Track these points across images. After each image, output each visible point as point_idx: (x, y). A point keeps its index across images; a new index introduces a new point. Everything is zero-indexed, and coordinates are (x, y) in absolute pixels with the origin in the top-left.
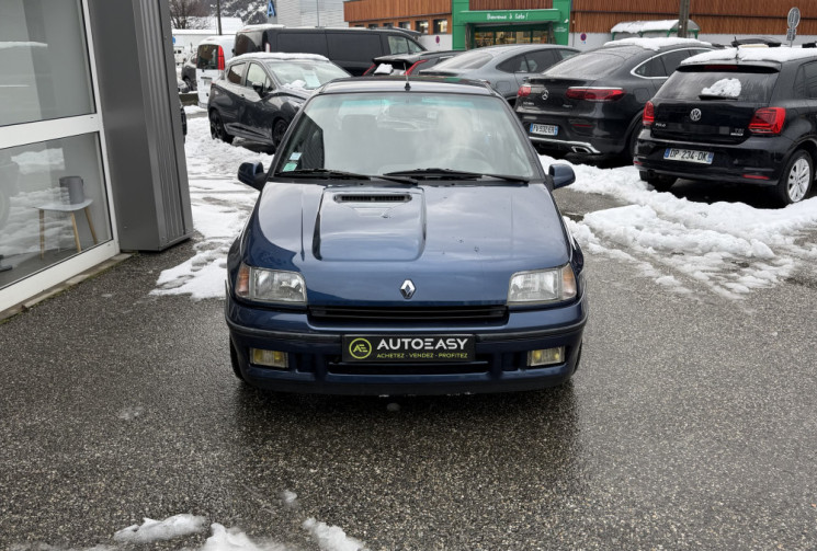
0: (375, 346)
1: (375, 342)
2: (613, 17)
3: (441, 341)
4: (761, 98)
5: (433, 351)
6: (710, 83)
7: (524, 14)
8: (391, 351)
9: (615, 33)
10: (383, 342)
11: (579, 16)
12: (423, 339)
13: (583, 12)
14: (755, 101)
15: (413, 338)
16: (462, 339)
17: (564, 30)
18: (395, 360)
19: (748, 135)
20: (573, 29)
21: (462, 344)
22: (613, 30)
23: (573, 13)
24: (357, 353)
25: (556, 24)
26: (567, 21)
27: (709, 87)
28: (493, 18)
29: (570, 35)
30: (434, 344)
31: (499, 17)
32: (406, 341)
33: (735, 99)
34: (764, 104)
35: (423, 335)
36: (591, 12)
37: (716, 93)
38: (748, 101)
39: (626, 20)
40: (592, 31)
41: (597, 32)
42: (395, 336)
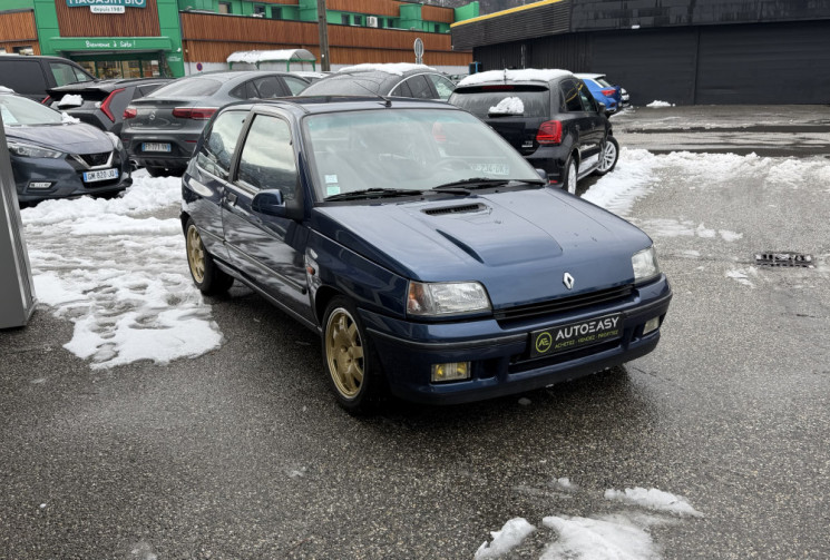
0: (554, 337)
1: (554, 333)
2: (227, 47)
3: (601, 323)
4: (542, 111)
5: (596, 333)
6: (495, 102)
7: (131, 41)
8: (566, 339)
9: (232, 63)
10: (560, 332)
11: (191, 45)
12: (588, 323)
13: (195, 41)
14: (538, 116)
15: (581, 324)
16: (615, 318)
17: (178, 60)
18: (569, 348)
19: (536, 146)
20: (187, 59)
21: (615, 322)
22: (230, 59)
23: (185, 42)
24: (542, 348)
25: (169, 53)
26: (179, 50)
27: (495, 106)
28: (93, 45)
29: (186, 65)
30: (596, 326)
31: (101, 45)
32: (576, 327)
33: (521, 115)
34: (546, 118)
35: (587, 320)
36: (203, 41)
37: (503, 111)
38: (532, 116)
39: (240, 50)
40: (208, 61)
41: (213, 62)
42: (568, 325)
